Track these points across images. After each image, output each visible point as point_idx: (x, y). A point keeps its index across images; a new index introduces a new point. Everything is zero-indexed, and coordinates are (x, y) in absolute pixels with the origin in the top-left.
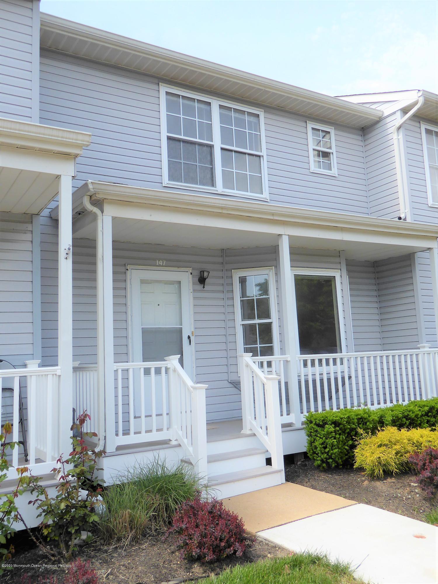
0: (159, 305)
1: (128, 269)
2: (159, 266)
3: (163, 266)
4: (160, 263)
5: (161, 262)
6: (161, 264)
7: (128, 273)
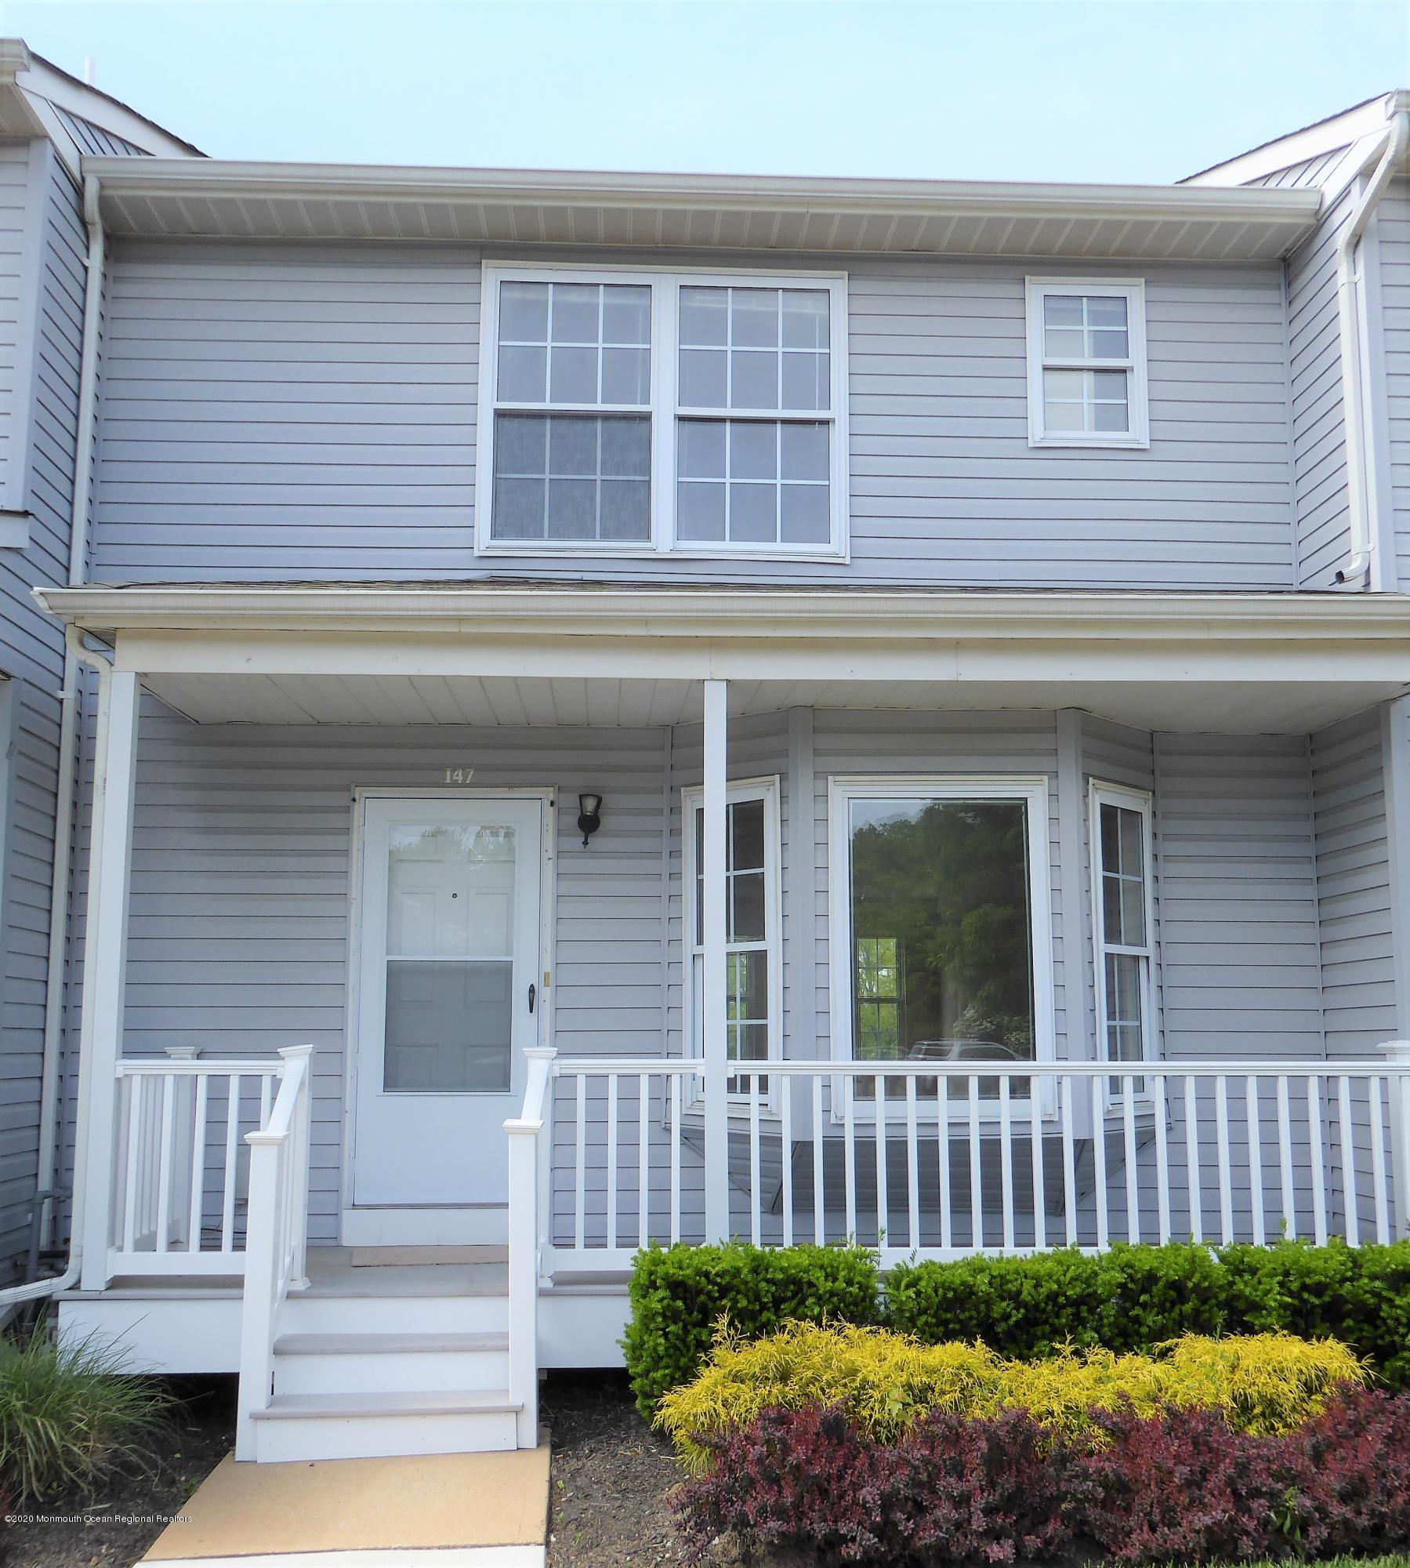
0: (455, 896)
1: (357, 797)
2: (455, 785)
3: (464, 785)
4: (457, 776)
5: (460, 773)
6: (460, 779)
7: (357, 808)
